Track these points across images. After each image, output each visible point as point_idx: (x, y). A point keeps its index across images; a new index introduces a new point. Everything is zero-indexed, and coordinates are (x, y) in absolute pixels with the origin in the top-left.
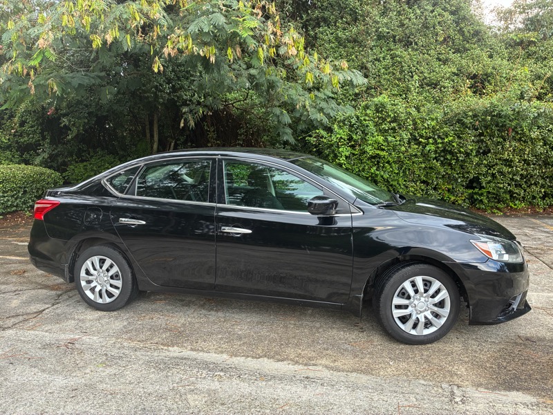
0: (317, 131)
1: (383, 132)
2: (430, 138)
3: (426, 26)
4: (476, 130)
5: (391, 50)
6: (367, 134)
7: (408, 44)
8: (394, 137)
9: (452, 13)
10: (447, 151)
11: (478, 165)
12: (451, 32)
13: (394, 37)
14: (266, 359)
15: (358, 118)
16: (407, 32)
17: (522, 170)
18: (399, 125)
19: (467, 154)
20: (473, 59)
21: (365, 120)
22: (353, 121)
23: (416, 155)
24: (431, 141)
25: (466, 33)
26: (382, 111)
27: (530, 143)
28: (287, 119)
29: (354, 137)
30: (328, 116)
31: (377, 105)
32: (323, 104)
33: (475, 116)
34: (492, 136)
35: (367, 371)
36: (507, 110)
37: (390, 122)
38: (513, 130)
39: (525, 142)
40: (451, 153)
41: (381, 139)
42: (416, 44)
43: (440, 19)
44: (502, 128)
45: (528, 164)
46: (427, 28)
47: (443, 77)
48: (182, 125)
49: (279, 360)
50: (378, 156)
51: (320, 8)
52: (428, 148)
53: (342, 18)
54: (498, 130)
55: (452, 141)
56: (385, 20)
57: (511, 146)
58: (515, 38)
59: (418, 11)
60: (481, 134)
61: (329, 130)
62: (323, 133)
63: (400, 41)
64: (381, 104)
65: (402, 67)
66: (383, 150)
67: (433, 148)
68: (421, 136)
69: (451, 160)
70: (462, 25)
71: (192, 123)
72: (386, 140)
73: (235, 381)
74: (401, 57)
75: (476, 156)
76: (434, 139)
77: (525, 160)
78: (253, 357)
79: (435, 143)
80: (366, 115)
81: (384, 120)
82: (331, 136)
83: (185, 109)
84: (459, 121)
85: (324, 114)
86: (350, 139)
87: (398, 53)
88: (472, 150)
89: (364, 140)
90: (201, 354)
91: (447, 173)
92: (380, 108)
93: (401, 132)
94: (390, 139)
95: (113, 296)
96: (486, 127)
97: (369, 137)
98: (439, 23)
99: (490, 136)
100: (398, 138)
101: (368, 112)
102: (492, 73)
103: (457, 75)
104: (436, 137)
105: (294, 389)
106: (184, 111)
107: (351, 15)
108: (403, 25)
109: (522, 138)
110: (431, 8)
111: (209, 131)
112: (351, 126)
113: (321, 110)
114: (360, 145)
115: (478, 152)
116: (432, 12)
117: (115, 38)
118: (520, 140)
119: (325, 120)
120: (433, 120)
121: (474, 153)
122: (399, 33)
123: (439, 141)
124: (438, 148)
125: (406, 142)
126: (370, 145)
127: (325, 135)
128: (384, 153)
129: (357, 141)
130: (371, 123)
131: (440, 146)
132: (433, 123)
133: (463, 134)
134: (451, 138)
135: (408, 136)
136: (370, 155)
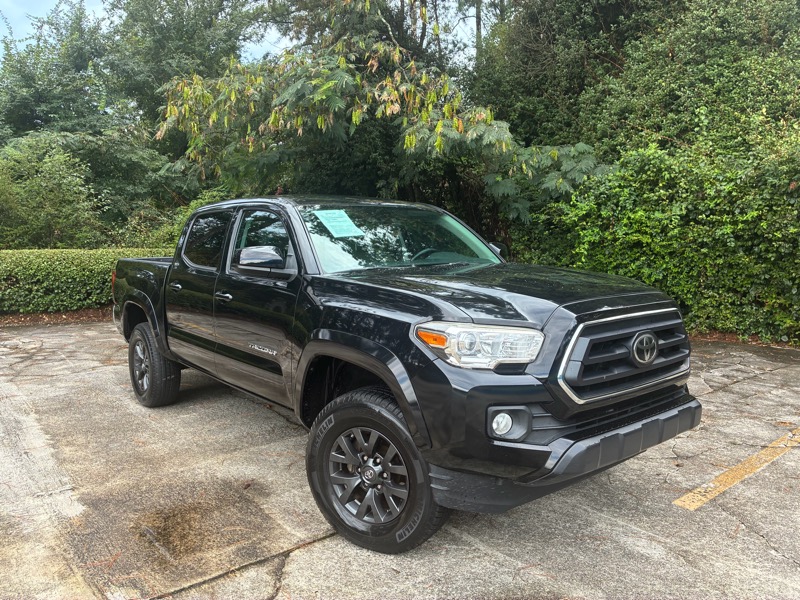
0: (555, 205)
2: (726, 212)
8: (664, 212)
19: (794, 242)
23: (703, 245)
24: (727, 217)
26: (649, 169)
29: (603, 213)
31: (641, 161)
40: (763, 238)
50: (639, 244)
52: (719, 232)
62: (564, 207)
66: (645, 234)
67: (730, 230)
68: (713, 212)
72: (650, 218)
76: (735, 214)
81: (655, 183)
89: (619, 217)
93: (675, 203)
97: (626, 213)
100: (666, 215)
104: (737, 211)
114: (614, 225)
119: (565, 190)
120: (732, 180)
123: (740, 218)
125: (676, 221)
126: (625, 225)
127: (566, 211)
128: (646, 239)
129: (608, 219)
130: (626, 190)
131: (740, 226)
132: (727, 187)
133: (780, 205)
134: (755, 214)
135: (681, 210)
136: (628, 242)
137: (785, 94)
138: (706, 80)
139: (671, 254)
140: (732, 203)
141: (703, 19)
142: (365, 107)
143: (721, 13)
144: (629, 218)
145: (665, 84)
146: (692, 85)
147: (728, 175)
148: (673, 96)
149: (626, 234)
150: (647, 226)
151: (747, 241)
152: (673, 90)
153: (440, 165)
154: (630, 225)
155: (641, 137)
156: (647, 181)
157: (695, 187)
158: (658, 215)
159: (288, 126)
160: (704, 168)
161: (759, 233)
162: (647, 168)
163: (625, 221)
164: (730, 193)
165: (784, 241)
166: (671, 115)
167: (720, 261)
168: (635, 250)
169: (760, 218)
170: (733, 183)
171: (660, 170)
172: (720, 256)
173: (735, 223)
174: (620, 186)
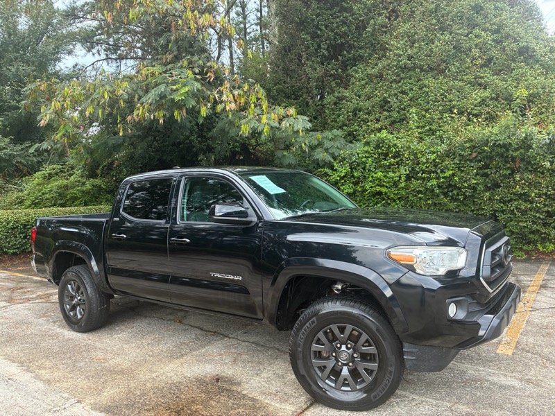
0: (322, 170)
1: (385, 168)
2: (433, 172)
9: (494, 32)
11: (491, 201)
15: (359, 154)
19: (474, 188)
22: (354, 158)
23: (420, 192)
24: (432, 175)
26: (383, 146)
29: (355, 174)
31: (377, 141)
33: (473, 147)
38: (522, 160)
40: (455, 187)
41: (382, 175)
42: (449, 71)
43: (477, 41)
44: (507, 158)
50: (380, 193)
52: (429, 184)
54: (504, 161)
60: (485, 167)
61: (332, 168)
64: (381, 140)
66: (385, 187)
67: (435, 183)
68: (424, 172)
69: (458, 195)
76: (437, 173)
80: (366, 152)
81: (386, 155)
84: (458, 154)
85: (329, 153)
86: (354, 176)
87: (426, 82)
88: (477, 184)
89: (365, 176)
93: (400, 167)
96: (491, 158)
98: (476, 45)
99: (496, 168)
100: (398, 174)
104: (439, 171)
110: (467, 31)
114: (362, 182)
119: (330, 159)
120: (434, 153)
121: (481, 187)
123: (441, 175)
124: (442, 182)
125: (403, 178)
126: (370, 182)
127: (330, 174)
128: (384, 190)
129: (358, 178)
130: (370, 159)
131: (442, 180)
132: (433, 157)
133: (465, 167)
134: (451, 172)
135: (406, 170)
136: (372, 192)
137: (451, 101)
138: (403, 92)
139: (399, 199)
140: (436, 166)
141: (400, 56)
142: (209, 105)
143: (409, 52)
144: (372, 177)
145: (379, 95)
146: (395, 95)
147: (432, 149)
148: (386, 101)
149: (371, 187)
150: (384, 182)
151: (444, 189)
152: (385, 98)
153: (238, 144)
154: (373, 182)
155: (369, 126)
156: (382, 153)
157: (412, 157)
158: (391, 174)
159: (152, 117)
160: (416, 145)
161: (453, 184)
162: (381, 145)
163: (370, 179)
164: (434, 160)
165: (468, 188)
166: (385, 113)
167: (430, 202)
168: (377, 197)
169: (453, 175)
170: (435, 155)
171: (389, 147)
172: (429, 199)
173: (438, 178)
174: (366, 157)
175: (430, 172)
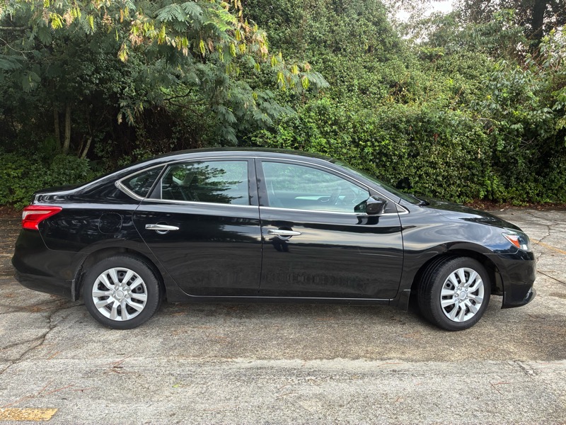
0: (262, 131)
1: (325, 134)
2: (368, 140)
3: (353, 34)
4: (409, 134)
5: (322, 54)
6: (311, 136)
7: (337, 50)
8: (335, 139)
9: (375, 24)
10: (383, 153)
11: (409, 167)
12: (374, 42)
13: (325, 42)
14: (340, 358)
15: (301, 119)
16: (338, 38)
17: (444, 171)
18: (340, 127)
19: (400, 157)
20: (394, 68)
21: (309, 122)
22: (297, 122)
24: (369, 143)
25: (387, 44)
26: (324, 113)
27: (451, 147)
28: (232, 119)
29: (299, 139)
30: (272, 116)
31: (318, 107)
32: (266, 105)
33: (408, 122)
34: (421, 140)
35: (441, 359)
36: (436, 116)
37: (331, 125)
38: (439, 135)
39: (446, 146)
40: (386, 155)
41: (324, 141)
42: (345, 50)
43: (364, 28)
44: (430, 133)
45: (449, 166)
46: (355, 36)
47: (371, 84)
48: (120, 121)
49: (354, 359)
51: (249, 5)
53: (273, 18)
54: (427, 135)
55: (388, 145)
56: (317, 25)
57: (436, 150)
58: (426, 51)
59: (347, 19)
60: (413, 139)
62: (268, 134)
63: (330, 46)
64: (324, 107)
65: (334, 71)
66: (326, 152)
67: (371, 150)
69: (386, 162)
70: (384, 36)
71: (131, 119)
72: (328, 142)
73: (333, 384)
74: (332, 62)
75: (407, 159)
76: (372, 142)
77: (447, 163)
78: (328, 359)
79: (373, 145)
80: (310, 117)
81: (325, 122)
82: (275, 137)
83: (123, 103)
84: (394, 126)
85: (268, 114)
86: (295, 140)
87: (329, 57)
88: (404, 153)
89: (308, 141)
90: (272, 361)
91: (381, 174)
92: (322, 111)
93: (341, 134)
94: (332, 141)
95: (136, 311)
96: (417, 132)
97: (312, 139)
98: (364, 32)
100: (340, 141)
101: (312, 114)
102: (410, 83)
103: (381, 82)
104: (373, 140)
105: (393, 383)
106: (122, 105)
107: (281, 16)
108: (333, 31)
109: (445, 143)
110: (357, 18)
111: (138, 128)
112: (296, 128)
113: (264, 110)
114: (304, 147)
115: (409, 155)
116: (358, 21)
117: (76, 19)
118: (443, 145)
119: (270, 121)
120: (370, 124)
121: (406, 156)
122: (330, 39)
123: (376, 144)
124: (375, 150)
126: (313, 147)
127: (269, 136)
129: (300, 142)
130: (314, 125)
131: (377, 148)
132: (371, 127)
134: (387, 141)
140: (371, 136)
144: (315, 142)
147: (370, 120)
150: (325, 147)
154: (315, 147)
156: (322, 120)
159: (173, 44)
163: (313, 144)
164: (371, 130)
170: (372, 125)
173: (371, 146)
174: (311, 123)
175: (366, 141)
